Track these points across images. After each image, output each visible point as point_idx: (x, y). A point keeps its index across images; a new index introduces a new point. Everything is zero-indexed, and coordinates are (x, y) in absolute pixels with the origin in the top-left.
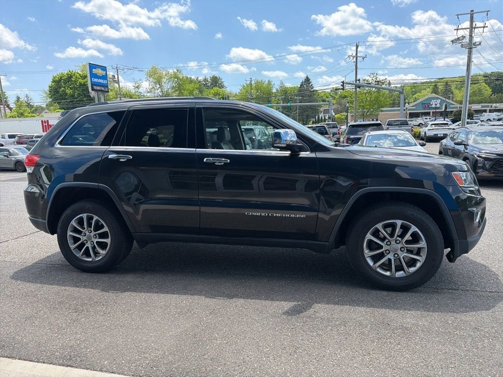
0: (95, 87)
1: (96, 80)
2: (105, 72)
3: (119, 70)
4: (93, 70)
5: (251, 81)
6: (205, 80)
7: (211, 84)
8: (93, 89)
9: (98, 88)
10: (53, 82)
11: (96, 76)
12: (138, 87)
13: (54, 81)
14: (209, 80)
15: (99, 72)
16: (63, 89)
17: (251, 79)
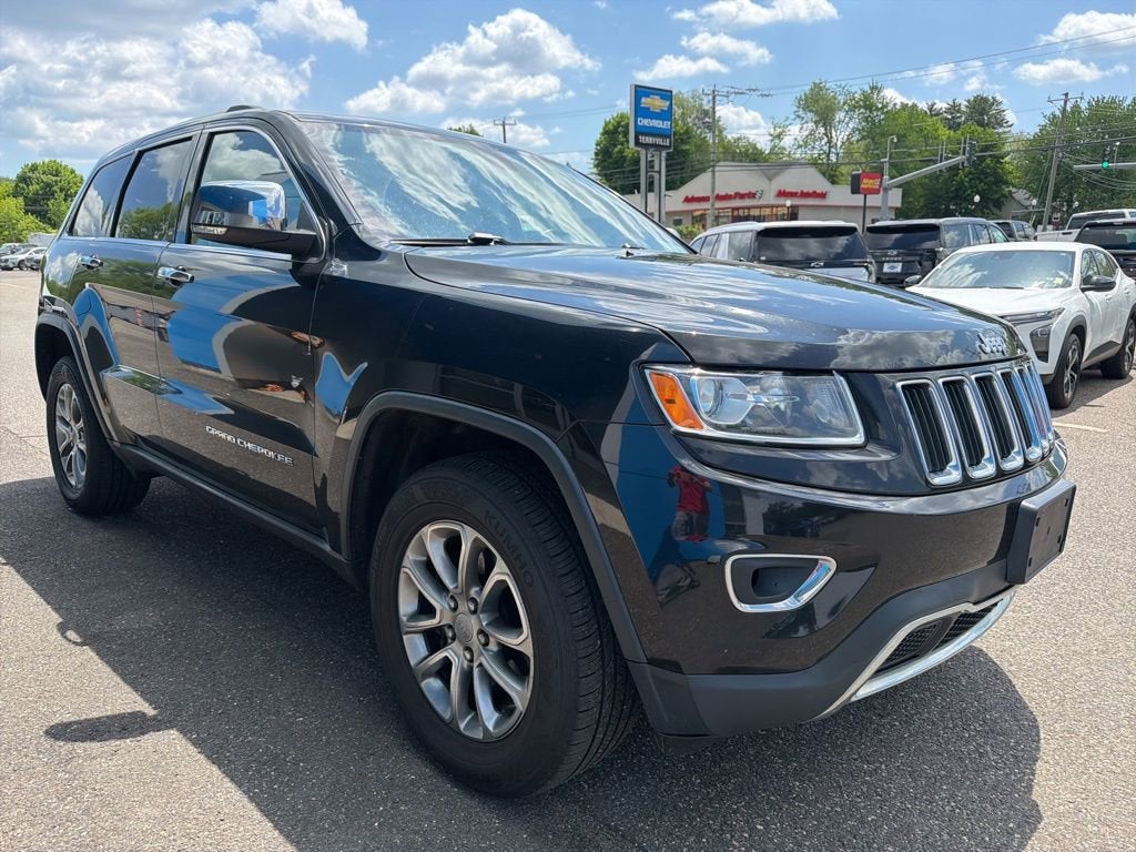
0: (643, 139)
1: (645, 122)
2: (668, 103)
3: (717, 98)
4: (643, 100)
5: (1066, 103)
6: (954, 108)
7: (967, 120)
8: (637, 143)
9: (649, 140)
10: (603, 134)
11: (646, 113)
12: (779, 137)
13: (606, 132)
14: (963, 108)
15: (657, 103)
16: (619, 147)
17: (1066, 95)
